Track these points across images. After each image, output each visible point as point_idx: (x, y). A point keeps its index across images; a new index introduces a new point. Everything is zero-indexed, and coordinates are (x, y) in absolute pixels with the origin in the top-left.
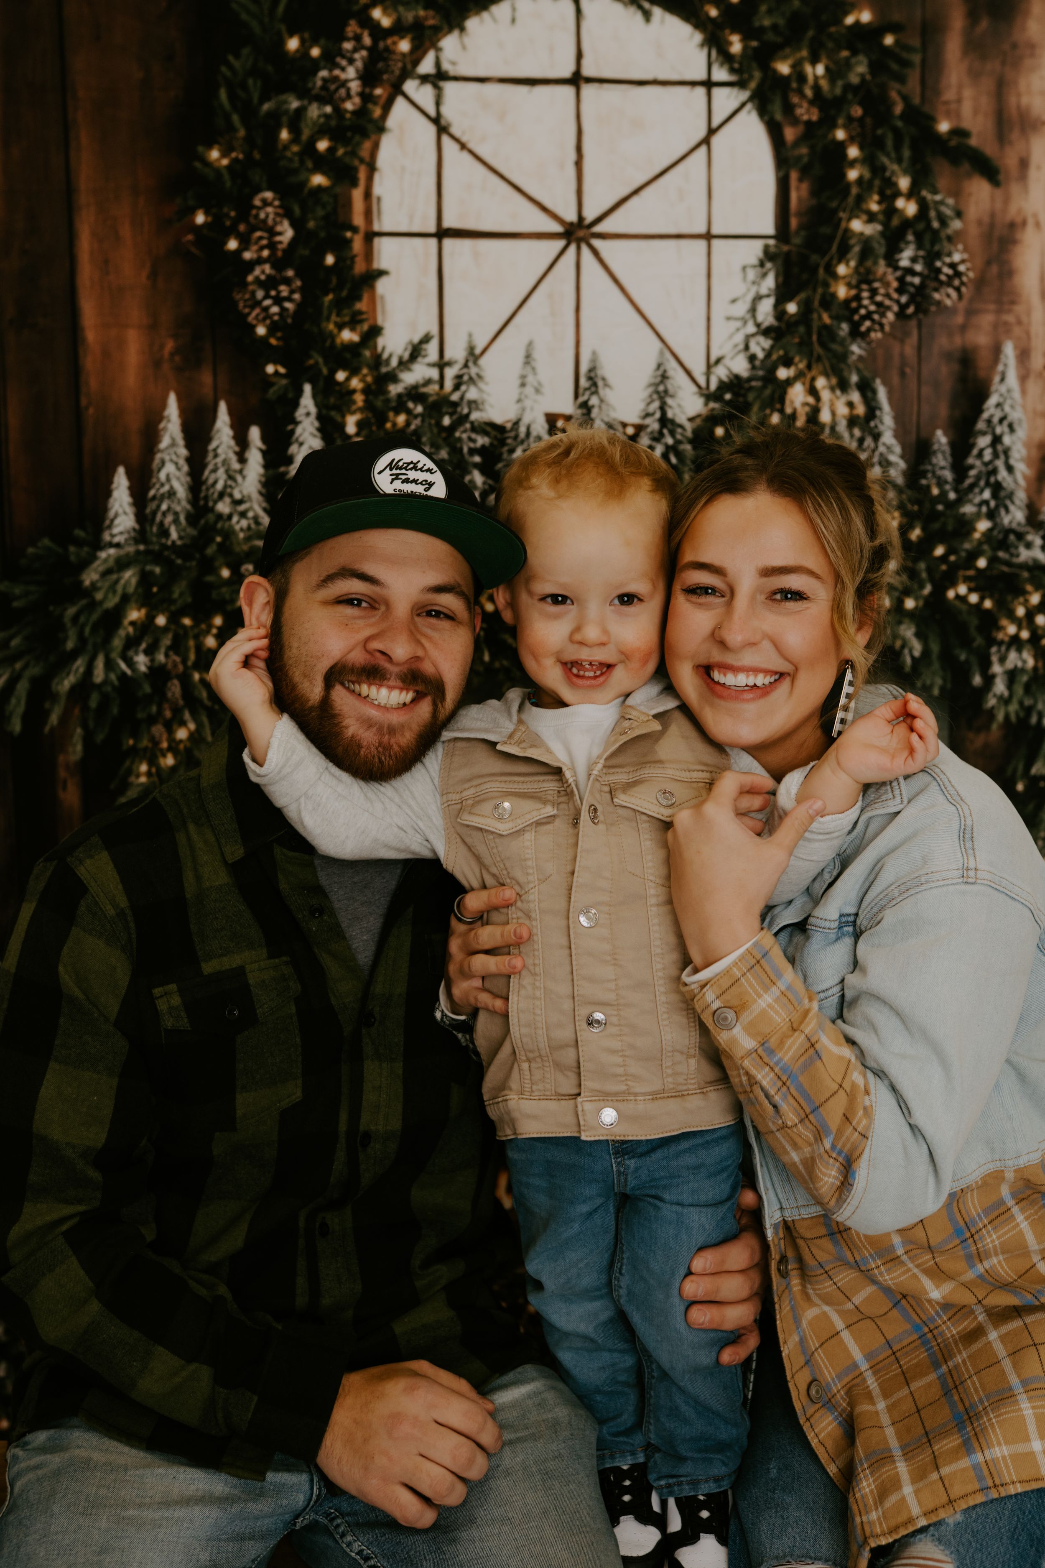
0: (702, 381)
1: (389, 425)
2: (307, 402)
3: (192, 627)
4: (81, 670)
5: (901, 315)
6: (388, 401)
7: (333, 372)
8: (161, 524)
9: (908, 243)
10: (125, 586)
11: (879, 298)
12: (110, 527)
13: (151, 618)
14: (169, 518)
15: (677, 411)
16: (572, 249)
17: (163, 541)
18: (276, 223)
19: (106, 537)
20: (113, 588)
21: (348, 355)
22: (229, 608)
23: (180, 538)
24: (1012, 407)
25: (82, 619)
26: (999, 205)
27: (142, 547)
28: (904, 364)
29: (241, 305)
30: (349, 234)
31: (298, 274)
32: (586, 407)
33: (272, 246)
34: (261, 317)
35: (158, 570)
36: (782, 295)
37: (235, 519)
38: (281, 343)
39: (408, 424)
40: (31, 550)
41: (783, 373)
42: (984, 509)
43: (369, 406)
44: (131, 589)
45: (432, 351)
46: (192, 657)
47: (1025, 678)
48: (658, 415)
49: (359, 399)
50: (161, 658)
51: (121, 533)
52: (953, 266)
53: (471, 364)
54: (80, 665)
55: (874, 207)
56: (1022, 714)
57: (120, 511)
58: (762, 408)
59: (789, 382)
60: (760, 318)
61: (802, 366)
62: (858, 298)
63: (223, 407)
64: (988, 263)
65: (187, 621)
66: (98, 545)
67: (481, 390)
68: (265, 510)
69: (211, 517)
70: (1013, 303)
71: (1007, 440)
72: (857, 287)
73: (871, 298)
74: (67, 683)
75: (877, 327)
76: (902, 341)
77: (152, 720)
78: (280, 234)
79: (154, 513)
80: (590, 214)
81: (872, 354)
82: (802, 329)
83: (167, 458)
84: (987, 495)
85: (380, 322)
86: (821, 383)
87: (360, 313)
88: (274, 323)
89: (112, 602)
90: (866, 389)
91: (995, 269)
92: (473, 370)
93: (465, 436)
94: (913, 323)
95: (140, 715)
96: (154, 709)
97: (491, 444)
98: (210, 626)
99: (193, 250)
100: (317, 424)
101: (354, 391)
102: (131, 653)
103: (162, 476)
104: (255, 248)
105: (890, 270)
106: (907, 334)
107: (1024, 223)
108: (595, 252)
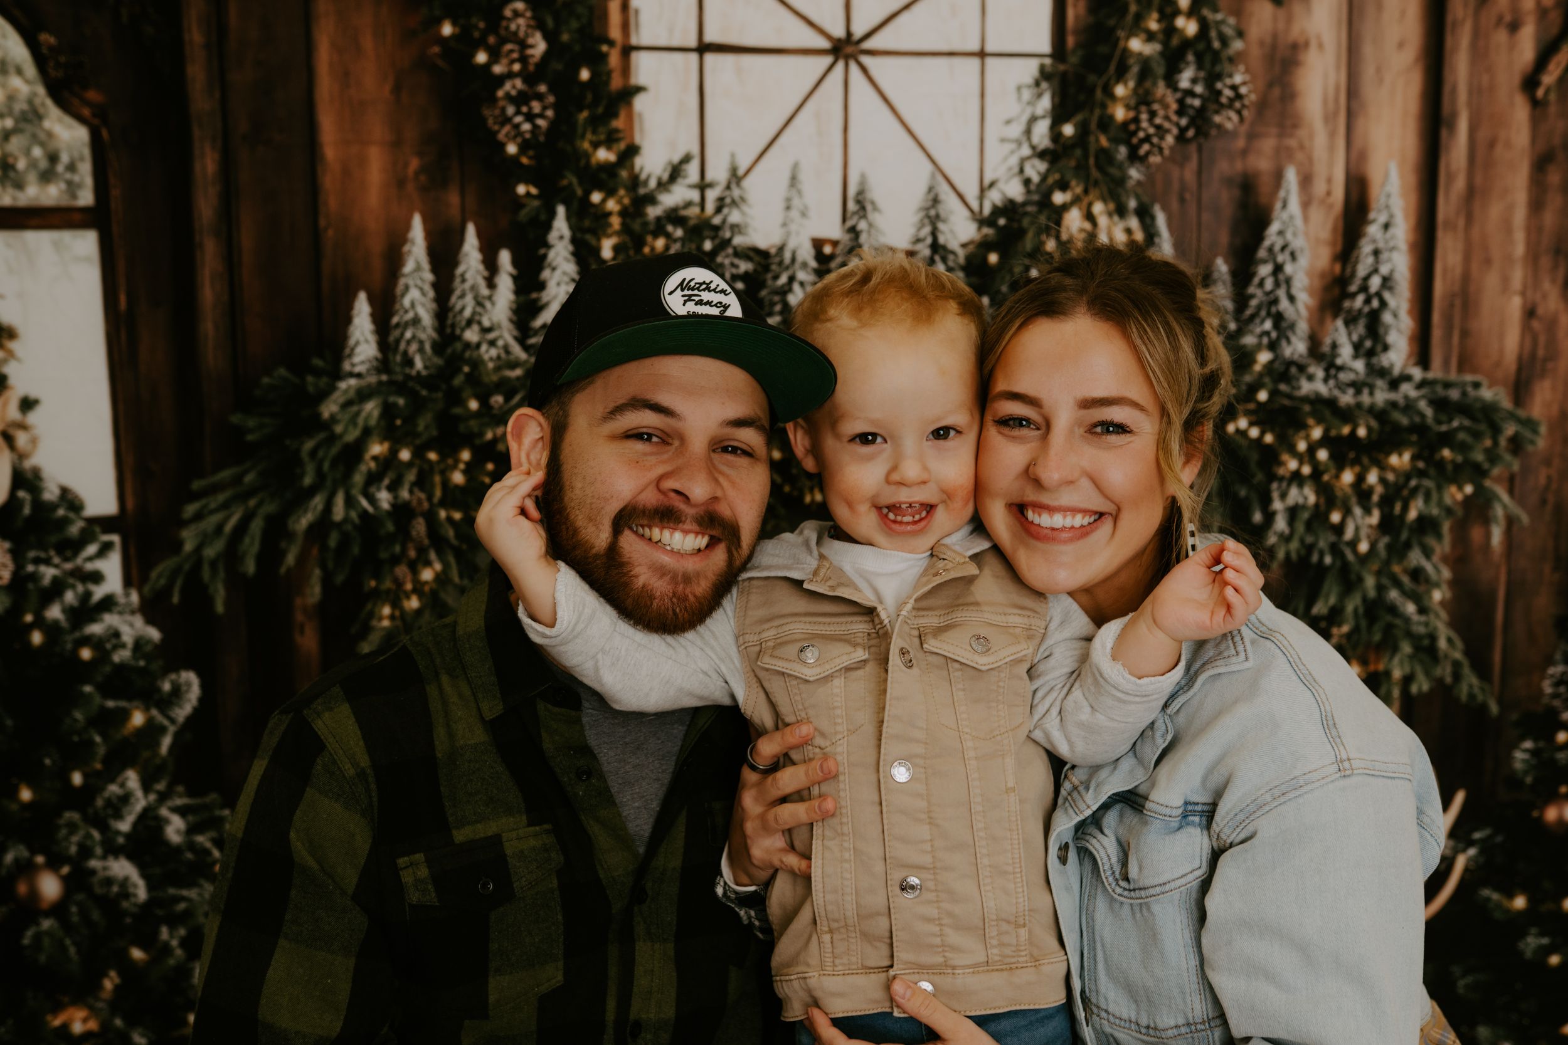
0: (975, 205)
1: (647, 250)
2: (561, 225)
3: (438, 462)
4: (320, 507)
5: (1181, 138)
6: (646, 224)
7: (587, 193)
8: (405, 353)
9: (1187, 64)
10: (367, 419)
11: (1158, 121)
12: (350, 356)
13: (394, 452)
14: (414, 347)
15: (949, 236)
16: (840, 66)
17: (407, 370)
18: (527, 35)
19: (347, 366)
20: (353, 421)
21: (604, 176)
22: (477, 442)
23: (426, 367)
24: (1295, 234)
25: (321, 453)
26: (1281, 25)
27: (384, 378)
28: (1183, 188)
29: (490, 121)
30: (605, 48)
31: (551, 89)
32: (854, 231)
33: (524, 59)
34: (513, 133)
35: (401, 401)
36: (1059, 116)
37: (484, 347)
38: (533, 163)
39: (667, 248)
40: (266, 380)
41: (1059, 198)
42: (1265, 340)
43: (626, 229)
44: (373, 422)
45: (692, 171)
46: (438, 493)
47: (1306, 515)
48: (929, 240)
49: (616, 222)
50: (405, 494)
51: (363, 362)
52: (1234, 88)
53: (733, 186)
54: (318, 502)
55: (1154, 25)
56: (1303, 552)
57: (362, 339)
58: (1038, 234)
59: (1065, 207)
60: (1036, 139)
61: (1079, 190)
62: (1136, 120)
63: (471, 230)
64: (1270, 85)
65: (433, 456)
66: (337, 375)
67: (744, 214)
68: (516, 338)
69: (458, 346)
70: (1295, 126)
71: (1289, 269)
72: (1136, 108)
73: (1151, 120)
74: (304, 521)
75: (1156, 150)
76: (1182, 165)
77: (395, 560)
78: (532, 46)
79: (398, 341)
80: (858, 30)
81: (1150, 178)
82: (1078, 152)
83: (411, 282)
84: (1268, 325)
85: (638, 140)
86: (1098, 208)
87: (617, 131)
88: (525, 141)
89: (352, 435)
90: (1144, 214)
91: (1276, 92)
92: (736, 192)
93: (727, 262)
94: (1193, 148)
95: (384, 555)
96: (397, 549)
97: (755, 270)
98: (457, 461)
99: (441, 63)
100: (571, 248)
101: (610, 214)
102: (372, 489)
103: (406, 302)
104: (504, 61)
105: (1169, 92)
106: (1186, 158)
107: (1307, 44)
108: (864, 70)
